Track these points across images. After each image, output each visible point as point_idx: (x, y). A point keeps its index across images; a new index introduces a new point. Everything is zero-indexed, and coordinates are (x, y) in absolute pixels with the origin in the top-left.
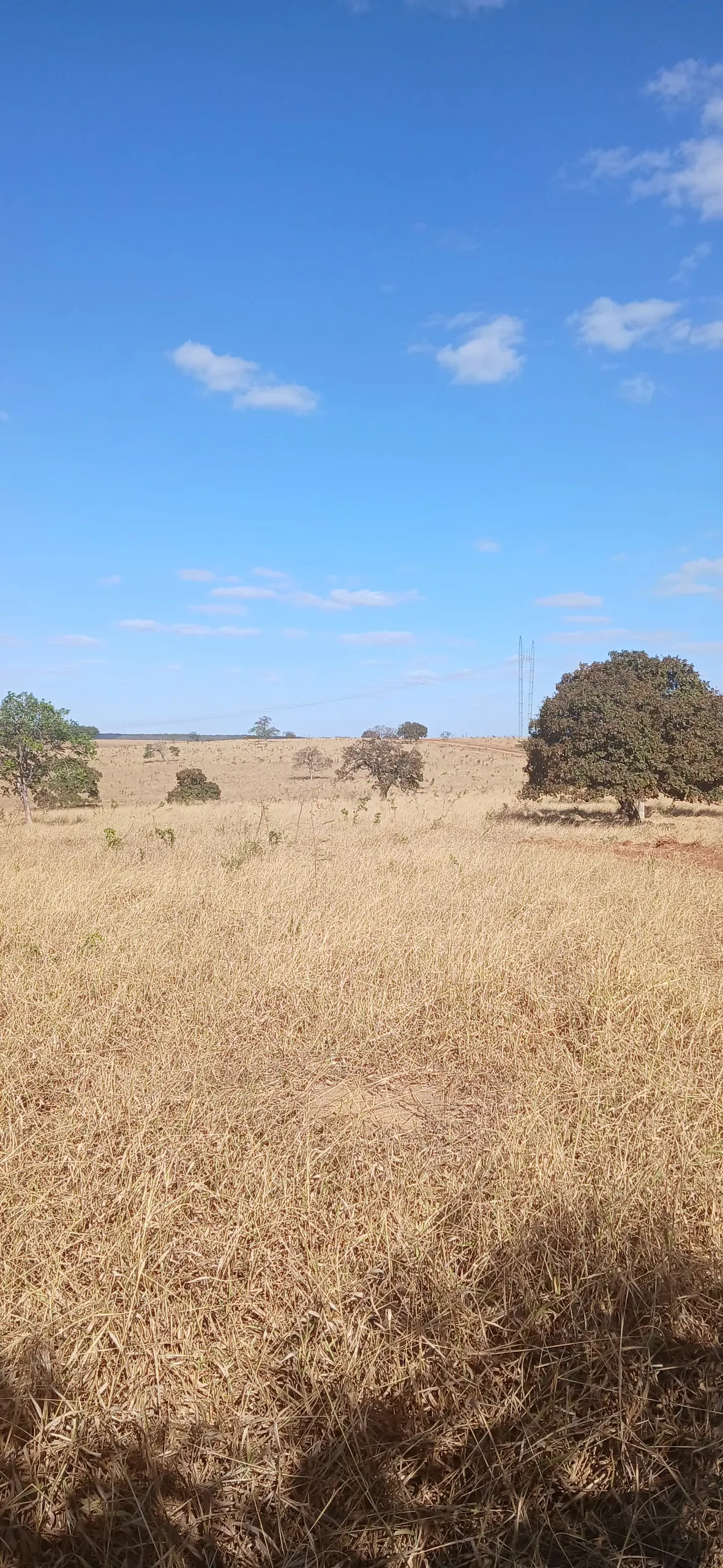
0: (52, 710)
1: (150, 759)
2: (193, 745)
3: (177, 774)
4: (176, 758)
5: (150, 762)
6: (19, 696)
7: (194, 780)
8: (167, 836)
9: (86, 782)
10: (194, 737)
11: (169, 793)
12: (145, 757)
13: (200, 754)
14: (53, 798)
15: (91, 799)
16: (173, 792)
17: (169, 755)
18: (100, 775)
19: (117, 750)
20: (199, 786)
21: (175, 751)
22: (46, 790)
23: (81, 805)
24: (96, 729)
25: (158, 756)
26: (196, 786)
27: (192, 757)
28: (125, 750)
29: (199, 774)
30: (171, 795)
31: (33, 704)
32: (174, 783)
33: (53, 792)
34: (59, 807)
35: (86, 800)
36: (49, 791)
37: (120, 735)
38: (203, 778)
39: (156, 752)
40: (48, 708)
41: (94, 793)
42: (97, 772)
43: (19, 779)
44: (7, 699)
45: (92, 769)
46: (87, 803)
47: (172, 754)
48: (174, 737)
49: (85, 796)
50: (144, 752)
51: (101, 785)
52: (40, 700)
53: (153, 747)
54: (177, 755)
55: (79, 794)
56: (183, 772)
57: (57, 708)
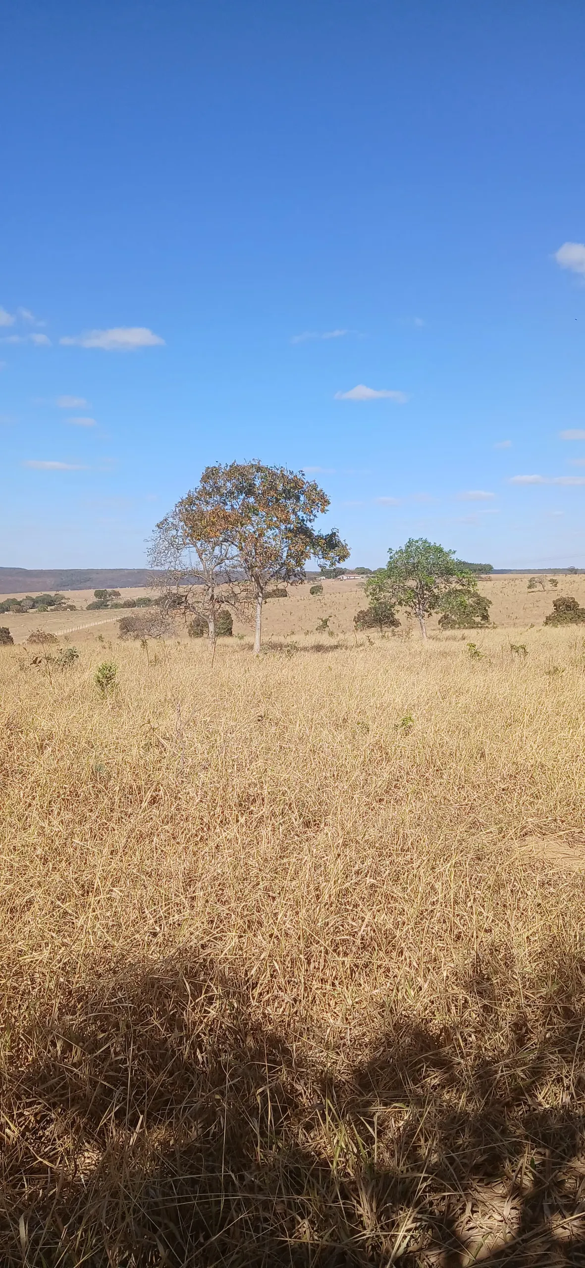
0: (441, 551)
1: (533, 590)
2: (570, 577)
3: (554, 602)
4: (555, 588)
5: (533, 592)
6: (417, 542)
7: (567, 606)
8: (521, 650)
9: (479, 609)
10: (573, 571)
11: (547, 617)
12: (528, 588)
13: (576, 585)
14: (454, 621)
15: (483, 622)
16: (550, 616)
17: (549, 586)
18: (490, 602)
19: (506, 582)
20: (572, 612)
21: (554, 582)
22: (448, 615)
23: (473, 626)
24: (490, 565)
25: (539, 587)
26: (570, 612)
27: (567, 588)
28: (512, 583)
29: (573, 602)
30: (548, 618)
31: (429, 549)
32: (551, 610)
33: (453, 617)
34: (458, 628)
35: (479, 623)
36: (450, 615)
37: (511, 570)
38: (576, 604)
39: (538, 584)
40: (439, 550)
41: (485, 617)
42: (488, 600)
43: (418, 606)
44: (408, 544)
45: (484, 598)
46: (479, 626)
47: (551, 585)
48: (555, 571)
49: (478, 619)
50: (528, 584)
51: (491, 611)
52: (432, 544)
53: (536, 579)
54: (556, 586)
55: (473, 618)
56: (558, 600)
57: (446, 550)
